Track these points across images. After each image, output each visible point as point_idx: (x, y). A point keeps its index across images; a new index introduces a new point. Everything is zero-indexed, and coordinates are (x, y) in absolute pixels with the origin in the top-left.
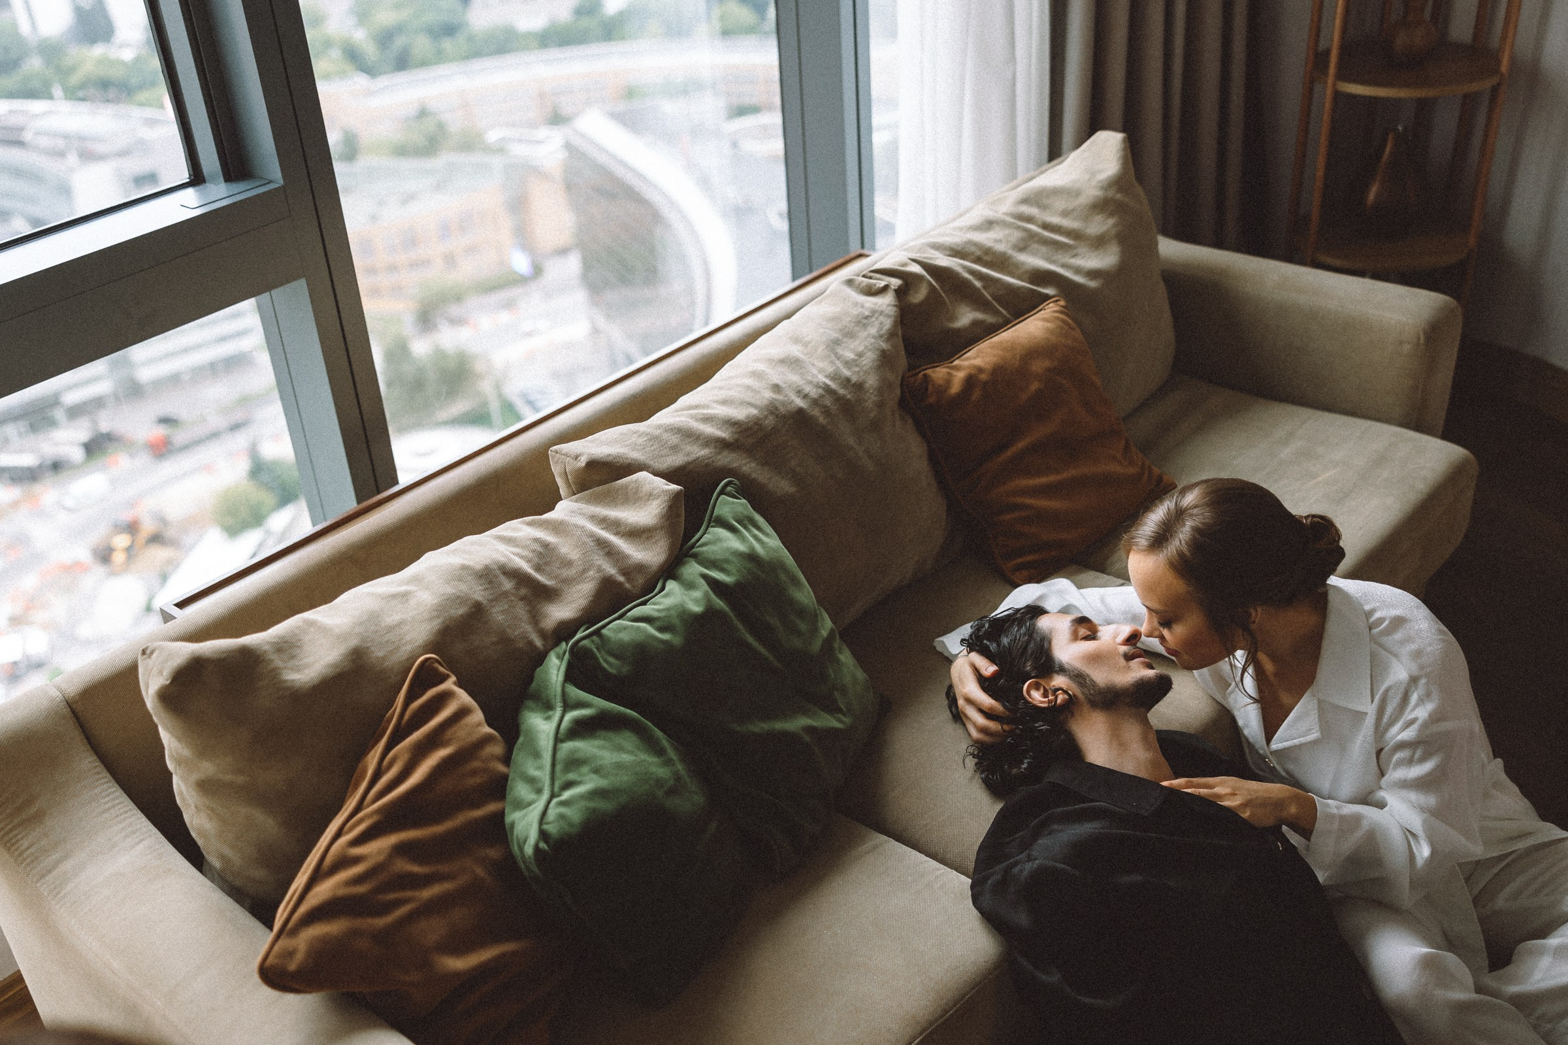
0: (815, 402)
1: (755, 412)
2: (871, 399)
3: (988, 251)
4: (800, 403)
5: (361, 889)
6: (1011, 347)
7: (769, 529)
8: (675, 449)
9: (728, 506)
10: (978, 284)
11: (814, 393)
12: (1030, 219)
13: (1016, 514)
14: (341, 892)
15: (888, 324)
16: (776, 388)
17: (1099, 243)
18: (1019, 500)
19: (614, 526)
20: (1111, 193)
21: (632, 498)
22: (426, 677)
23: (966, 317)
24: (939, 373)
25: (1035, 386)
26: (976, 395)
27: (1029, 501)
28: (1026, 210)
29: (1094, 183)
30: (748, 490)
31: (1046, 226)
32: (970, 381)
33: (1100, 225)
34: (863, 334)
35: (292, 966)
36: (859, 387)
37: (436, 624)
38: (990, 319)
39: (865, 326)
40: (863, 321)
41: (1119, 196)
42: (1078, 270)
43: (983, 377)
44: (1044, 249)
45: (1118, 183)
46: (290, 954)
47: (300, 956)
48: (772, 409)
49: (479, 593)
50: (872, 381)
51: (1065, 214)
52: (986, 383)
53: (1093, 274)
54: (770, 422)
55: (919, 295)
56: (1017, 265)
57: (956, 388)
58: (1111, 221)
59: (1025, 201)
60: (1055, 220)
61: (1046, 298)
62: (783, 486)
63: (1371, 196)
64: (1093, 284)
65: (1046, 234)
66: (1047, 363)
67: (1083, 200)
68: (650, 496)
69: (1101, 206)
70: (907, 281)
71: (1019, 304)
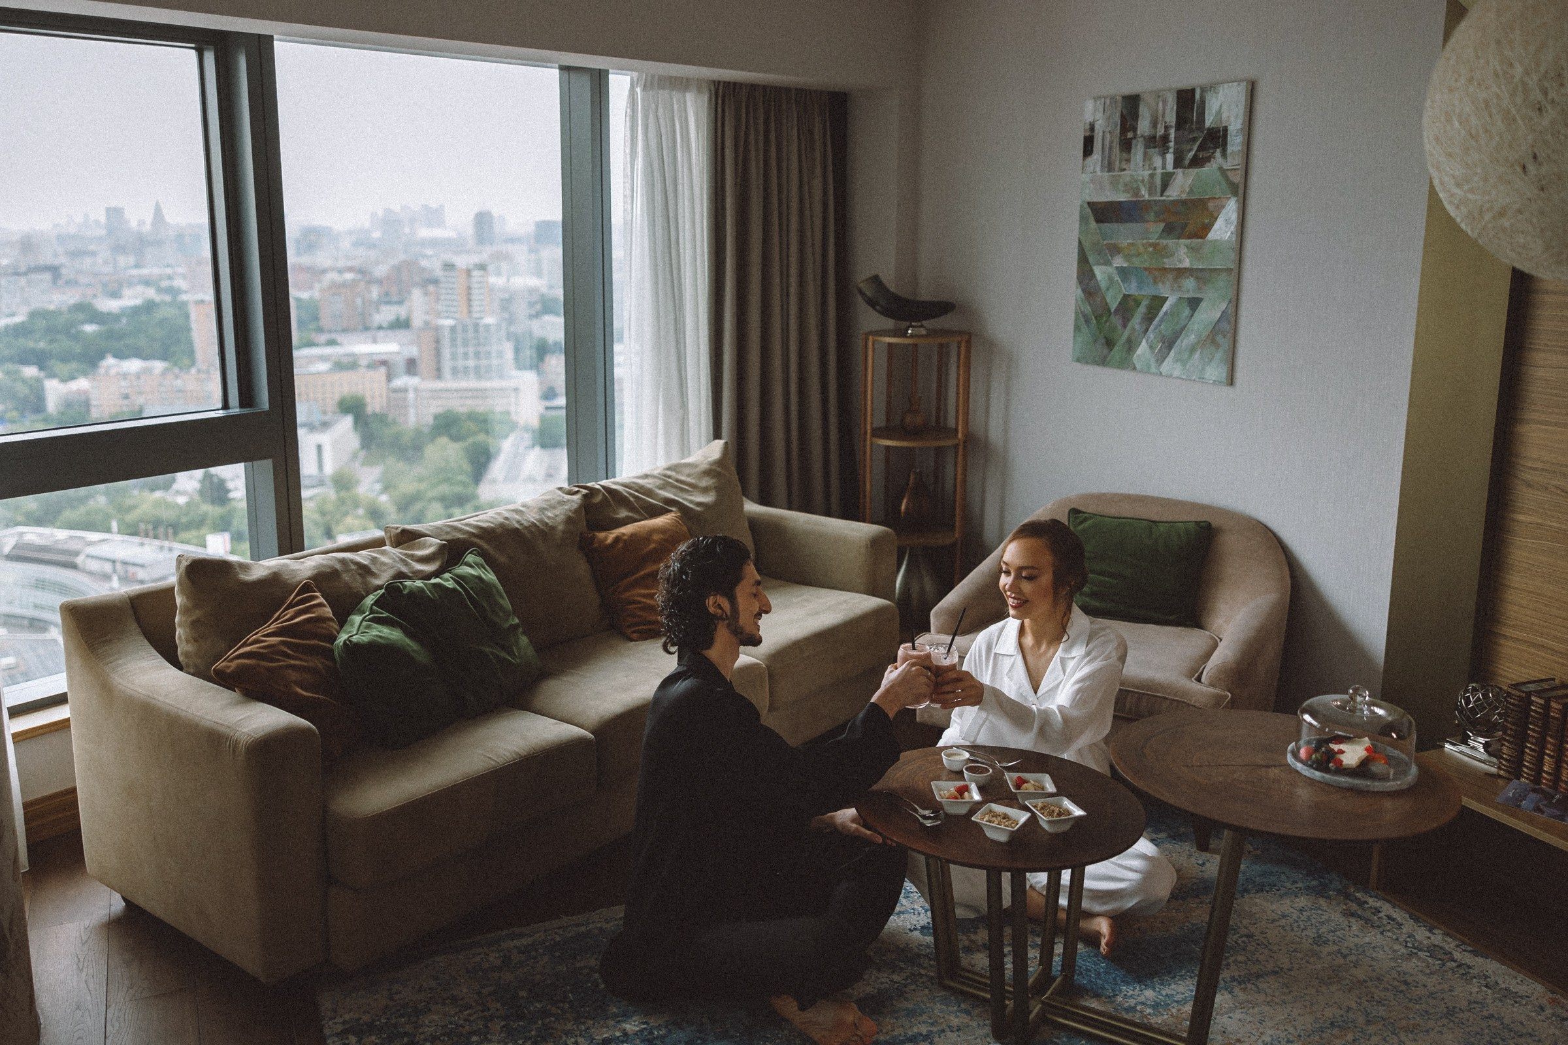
0: (526, 528)
1: (492, 525)
2: (559, 534)
3: (642, 487)
4: (517, 526)
5: (262, 651)
6: (644, 527)
7: (492, 573)
8: (448, 533)
9: (470, 558)
10: (632, 499)
11: (526, 524)
12: (669, 477)
13: (635, 606)
14: (255, 650)
15: (575, 506)
16: (507, 518)
17: (705, 490)
18: (639, 599)
19: (412, 557)
20: (714, 467)
21: (422, 546)
22: (306, 588)
23: (623, 513)
24: (601, 535)
25: (652, 546)
26: (620, 545)
27: (645, 600)
28: (669, 473)
29: (706, 461)
30: (482, 554)
31: (677, 481)
32: (616, 540)
33: (705, 482)
34: (560, 508)
35: (229, 671)
36: (553, 528)
37: (315, 572)
38: (636, 516)
39: (562, 505)
40: (562, 503)
41: (718, 469)
42: (691, 502)
43: (625, 537)
44: (674, 490)
45: (720, 462)
46: (228, 667)
47: (231, 669)
48: (502, 525)
49: (338, 566)
50: (561, 527)
51: (688, 476)
52: (625, 542)
53: (699, 504)
54: (499, 530)
55: (598, 499)
56: (657, 495)
57: (609, 541)
58: (714, 480)
59: (669, 469)
60: (683, 478)
61: (671, 511)
62: (503, 559)
63: (903, 508)
64: (698, 509)
65: (676, 483)
66: (661, 536)
67: (698, 469)
68: (431, 546)
69: (708, 473)
70: (592, 492)
71: (654, 512)
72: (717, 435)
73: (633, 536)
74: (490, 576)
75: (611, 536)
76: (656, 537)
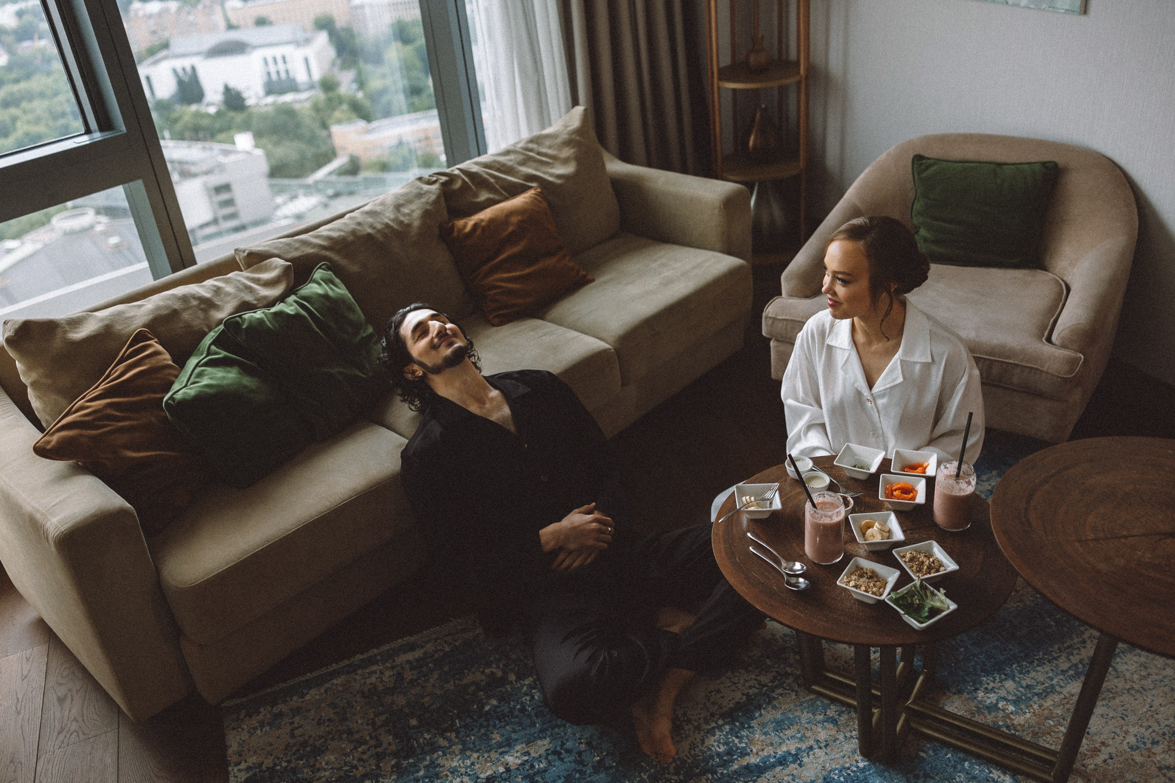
0: (379, 231)
1: (343, 233)
2: (414, 231)
3: (504, 165)
4: (369, 230)
5: (86, 419)
6: (502, 210)
7: (342, 286)
8: (297, 249)
9: (318, 274)
10: (492, 180)
11: (379, 226)
12: (531, 150)
13: (498, 291)
14: (78, 419)
15: (433, 197)
16: (359, 224)
17: (565, 161)
18: (499, 284)
19: (257, 281)
20: (574, 136)
21: (266, 269)
22: (140, 337)
23: (484, 196)
24: (460, 223)
25: (511, 229)
26: (479, 231)
27: (503, 284)
28: (531, 146)
29: (565, 132)
30: (333, 267)
31: (539, 153)
32: (476, 226)
33: (567, 152)
34: (417, 202)
35: (49, 447)
36: (409, 225)
37: (151, 317)
38: (497, 197)
39: (420, 198)
40: (420, 195)
41: (578, 138)
42: (551, 175)
43: (483, 224)
44: (534, 164)
45: (580, 131)
46: (49, 442)
47: (53, 443)
48: (353, 232)
49: (177, 306)
50: (416, 223)
51: (550, 147)
52: (483, 227)
53: (559, 177)
54: (351, 238)
55: (458, 185)
56: (518, 172)
57: (468, 228)
58: (572, 151)
59: (531, 141)
60: (544, 150)
61: (530, 188)
62: (355, 268)
63: (751, 143)
64: (559, 182)
65: (538, 157)
66: (520, 218)
67: (559, 140)
68: (276, 268)
69: (568, 143)
70: (452, 178)
71: (514, 190)
72: (575, 102)
73: (492, 221)
74: (340, 291)
75: (471, 222)
76: (514, 219)
